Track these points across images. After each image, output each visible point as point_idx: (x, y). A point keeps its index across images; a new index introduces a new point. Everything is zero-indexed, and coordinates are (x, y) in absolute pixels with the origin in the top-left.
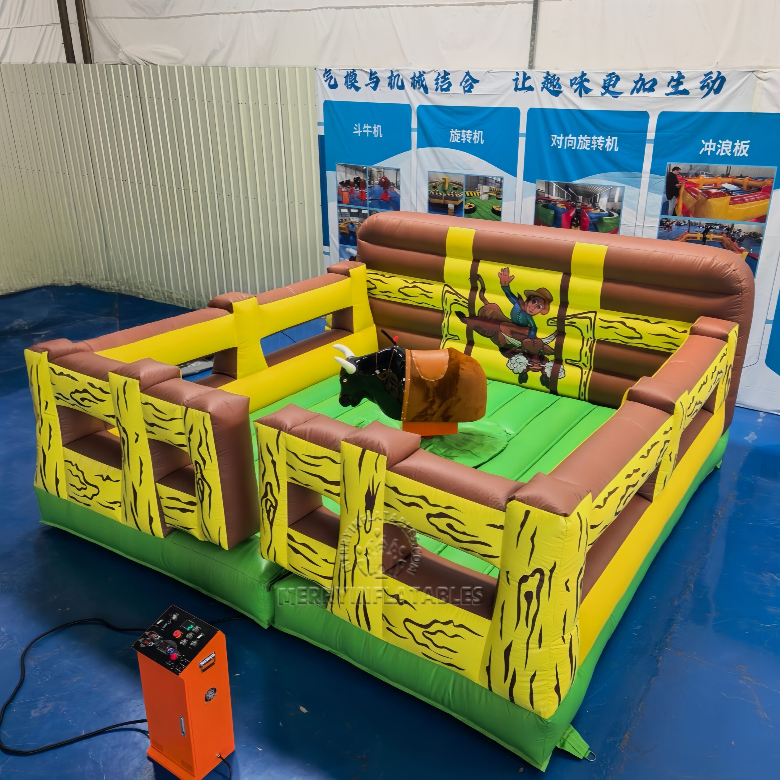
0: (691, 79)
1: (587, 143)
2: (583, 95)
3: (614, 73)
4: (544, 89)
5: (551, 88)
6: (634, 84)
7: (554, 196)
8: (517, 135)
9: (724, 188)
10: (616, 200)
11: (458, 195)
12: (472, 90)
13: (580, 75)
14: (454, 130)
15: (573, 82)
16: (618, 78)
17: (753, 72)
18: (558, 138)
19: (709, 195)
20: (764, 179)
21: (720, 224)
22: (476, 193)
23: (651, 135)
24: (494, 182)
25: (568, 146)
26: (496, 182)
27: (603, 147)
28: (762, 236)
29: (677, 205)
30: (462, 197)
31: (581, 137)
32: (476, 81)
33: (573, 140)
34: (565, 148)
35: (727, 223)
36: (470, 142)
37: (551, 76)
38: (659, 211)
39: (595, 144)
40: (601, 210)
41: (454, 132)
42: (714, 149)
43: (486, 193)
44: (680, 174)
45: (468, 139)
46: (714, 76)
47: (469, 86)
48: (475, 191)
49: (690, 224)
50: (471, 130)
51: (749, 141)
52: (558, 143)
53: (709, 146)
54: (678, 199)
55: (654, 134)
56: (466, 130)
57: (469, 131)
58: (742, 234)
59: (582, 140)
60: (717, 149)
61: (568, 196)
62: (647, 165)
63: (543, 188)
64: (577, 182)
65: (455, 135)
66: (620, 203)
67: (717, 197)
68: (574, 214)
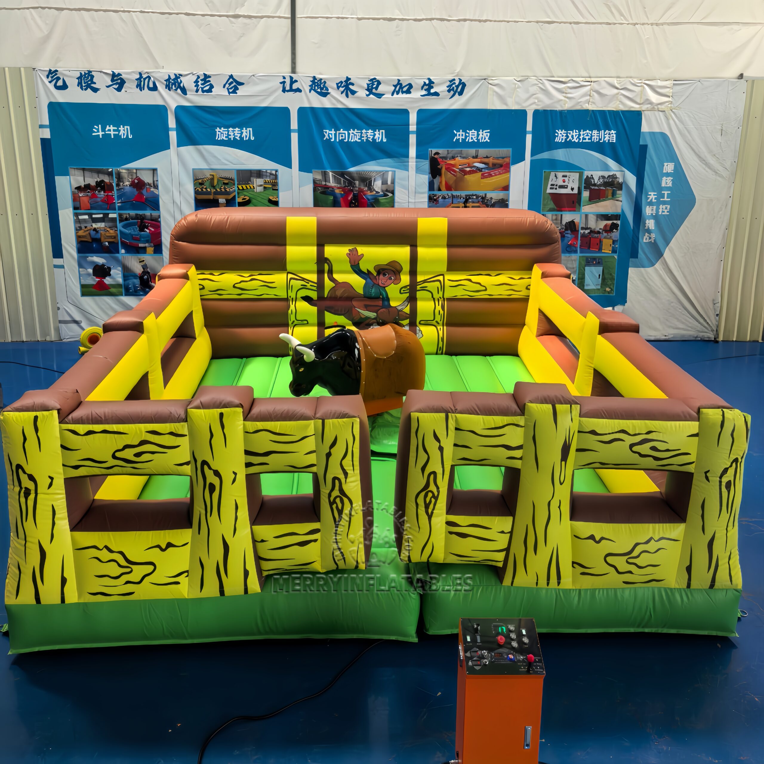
0: (439, 84)
1: (357, 136)
2: (349, 97)
3: (375, 79)
4: (312, 91)
5: (319, 90)
6: (394, 88)
7: (332, 183)
8: (289, 131)
9: (475, 167)
10: (389, 182)
11: (230, 190)
12: (237, 91)
13: (345, 79)
14: (220, 129)
15: (339, 85)
16: (379, 83)
17: (485, 79)
18: (330, 132)
19: (466, 173)
20: (503, 158)
21: (476, 195)
22: (250, 186)
23: (413, 128)
24: (268, 174)
25: (340, 139)
26: (271, 174)
27: (373, 139)
28: (507, 201)
29: (441, 182)
30: (234, 191)
31: (351, 131)
32: (241, 84)
33: (345, 134)
34: (338, 141)
35: (481, 193)
36: (239, 139)
37: (318, 80)
39: (365, 137)
40: (376, 192)
41: (220, 130)
42: (464, 137)
43: (260, 186)
44: (441, 157)
45: (237, 136)
46: (457, 82)
47: (233, 88)
48: (249, 184)
49: (453, 197)
50: (238, 128)
51: (489, 131)
52: (331, 137)
53: (460, 135)
54: (441, 177)
55: (415, 126)
56: (234, 127)
57: (237, 129)
58: (493, 201)
59: (352, 133)
60: (466, 137)
61: (345, 182)
62: (413, 152)
63: (319, 177)
64: (352, 169)
65: (221, 133)
66: (393, 184)
67: (471, 174)
68: (352, 198)
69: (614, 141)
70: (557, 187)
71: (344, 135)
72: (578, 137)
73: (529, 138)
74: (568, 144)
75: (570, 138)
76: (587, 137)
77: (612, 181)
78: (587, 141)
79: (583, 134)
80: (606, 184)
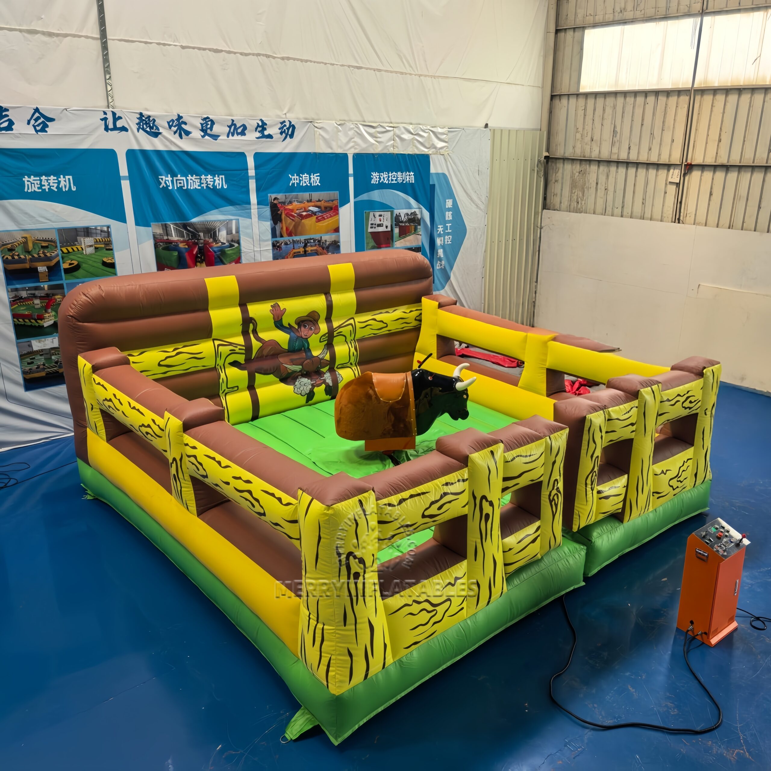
0: (272, 126)
1: (196, 182)
2: (183, 137)
3: (208, 118)
4: (140, 130)
5: (148, 129)
6: (228, 129)
7: (174, 237)
8: (118, 178)
9: (310, 210)
10: (234, 232)
11: (51, 254)
12: (46, 129)
13: (177, 117)
14: (29, 177)
15: (171, 124)
16: (213, 123)
17: (311, 122)
18: (167, 179)
19: (302, 217)
20: (332, 201)
21: (313, 238)
22: (77, 248)
23: (252, 172)
24: (99, 232)
25: (178, 186)
26: (102, 231)
27: (213, 185)
28: (339, 242)
29: (282, 228)
30: (57, 255)
31: (189, 177)
32: (52, 120)
33: (183, 180)
34: (176, 188)
35: (317, 237)
36: (56, 190)
37: (146, 117)
38: (269, 236)
39: (204, 183)
40: (221, 242)
41: (29, 179)
43: (91, 246)
44: (280, 203)
45: (53, 186)
46: (287, 124)
47: (42, 125)
48: (75, 245)
49: (294, 242)
50: (54, 176)
51: (319, 174)
52: (168, 184)
53: (294, 179)
54: (282, 223)
55: (254, 171)
56: (48, 175)
57: (52, 177)
58: (328, 243)
59: (191, 179)
60: (300, 181)
61: (188, 235)
62: (253, 198)
63: (159, 231)
64: (195, 220)
65: (31, 183)
66: (237, 234)
67: (307, 218)
68: (197, 252)
69: (413, 182)
70: (376, 226)
71: (182, 182)
72: (388, 179)
73: (351, 180)
74: (381, 186)
75: (382, 180)
76: (394, 179)
77: (414, 218)
78: (394, 182)
79: (391, 176)
80: (411, 221)
